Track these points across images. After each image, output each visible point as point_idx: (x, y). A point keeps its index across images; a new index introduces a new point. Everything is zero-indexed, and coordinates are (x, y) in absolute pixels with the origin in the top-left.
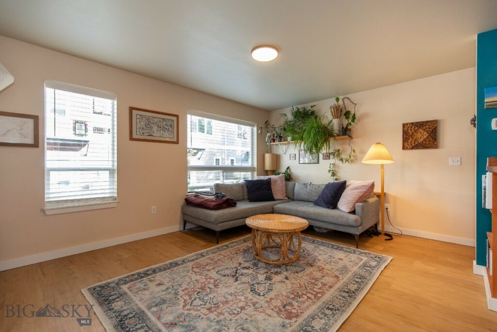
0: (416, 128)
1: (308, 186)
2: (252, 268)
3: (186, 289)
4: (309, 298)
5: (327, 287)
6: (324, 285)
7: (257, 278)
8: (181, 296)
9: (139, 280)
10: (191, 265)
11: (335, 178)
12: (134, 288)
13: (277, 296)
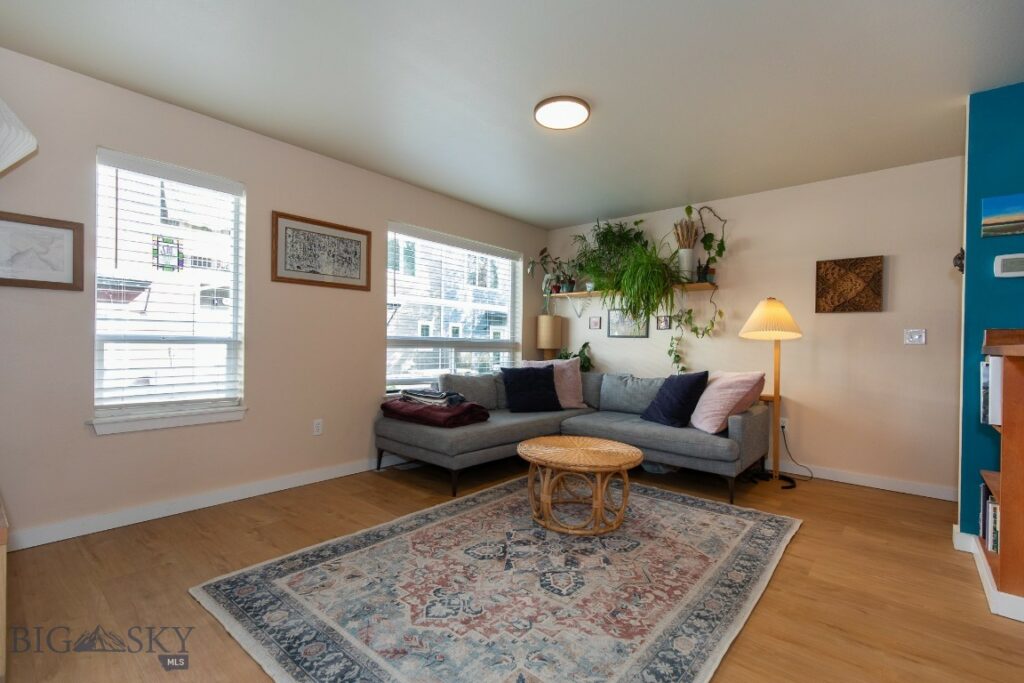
0: (842, 271)
1: (629, 381)
2: (534, 544)
3: (410, 585)
4: (657, 597)
5: (688, 576)
6: (682, 573)
7: (549, 562)
8: (402, 599)
9: (308, 569)
10: (409, 538)
11: (681, 365)
12: (302, 583)
13: (596, 596)
